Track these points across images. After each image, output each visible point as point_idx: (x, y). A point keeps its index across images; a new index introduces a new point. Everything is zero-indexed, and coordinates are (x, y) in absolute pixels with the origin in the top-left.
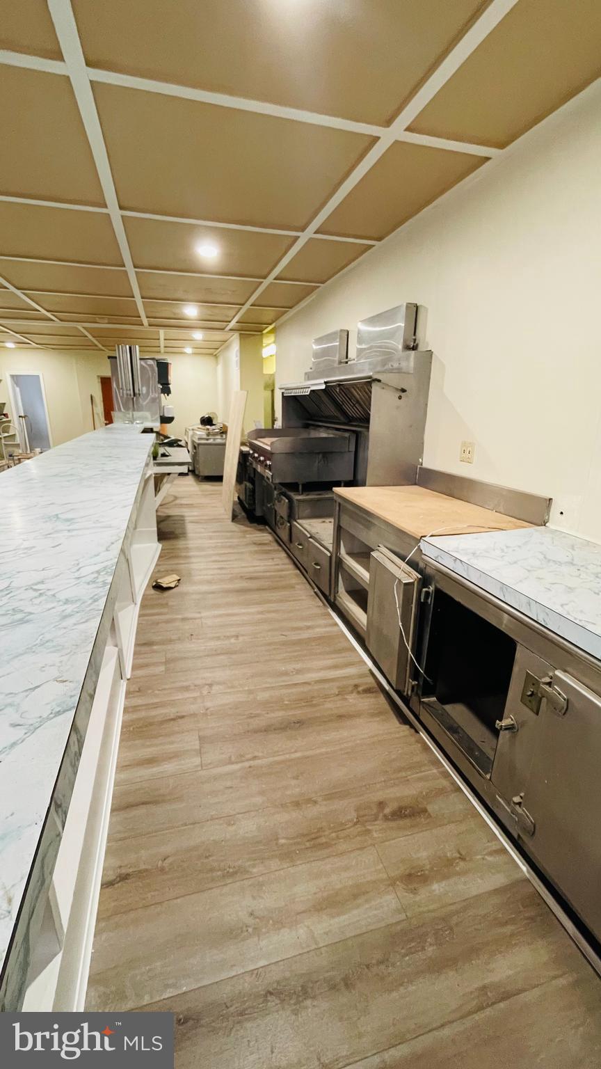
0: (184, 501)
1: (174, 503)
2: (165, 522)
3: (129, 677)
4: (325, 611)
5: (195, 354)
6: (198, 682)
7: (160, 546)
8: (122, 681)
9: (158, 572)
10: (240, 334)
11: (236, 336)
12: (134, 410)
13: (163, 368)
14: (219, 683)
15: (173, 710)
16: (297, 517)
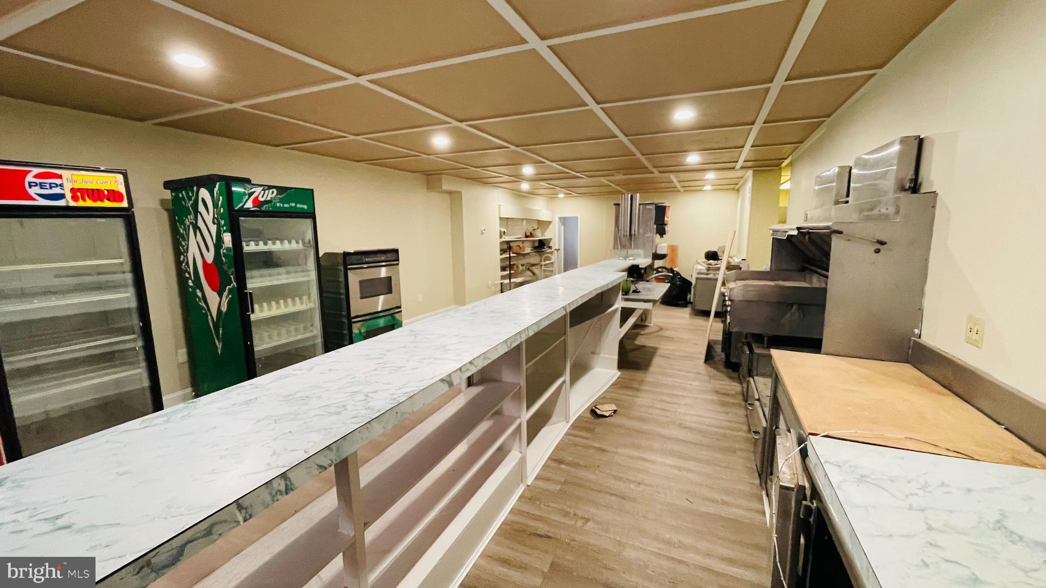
0: (667, 333)
1: (656, 334)
2: (636, 352)
3: (529, 484)
4: (760, 493)
5: (715, 190)
6: (580, 513)
7: (620, 373)
8: (522, 485)
9: (603, 399)
10: (754, 171)
11: (750, 173)
12: (631, 248)
13: (661, 211)
14: (595, 521)
15: (547, 528)
16: (755, 372)
